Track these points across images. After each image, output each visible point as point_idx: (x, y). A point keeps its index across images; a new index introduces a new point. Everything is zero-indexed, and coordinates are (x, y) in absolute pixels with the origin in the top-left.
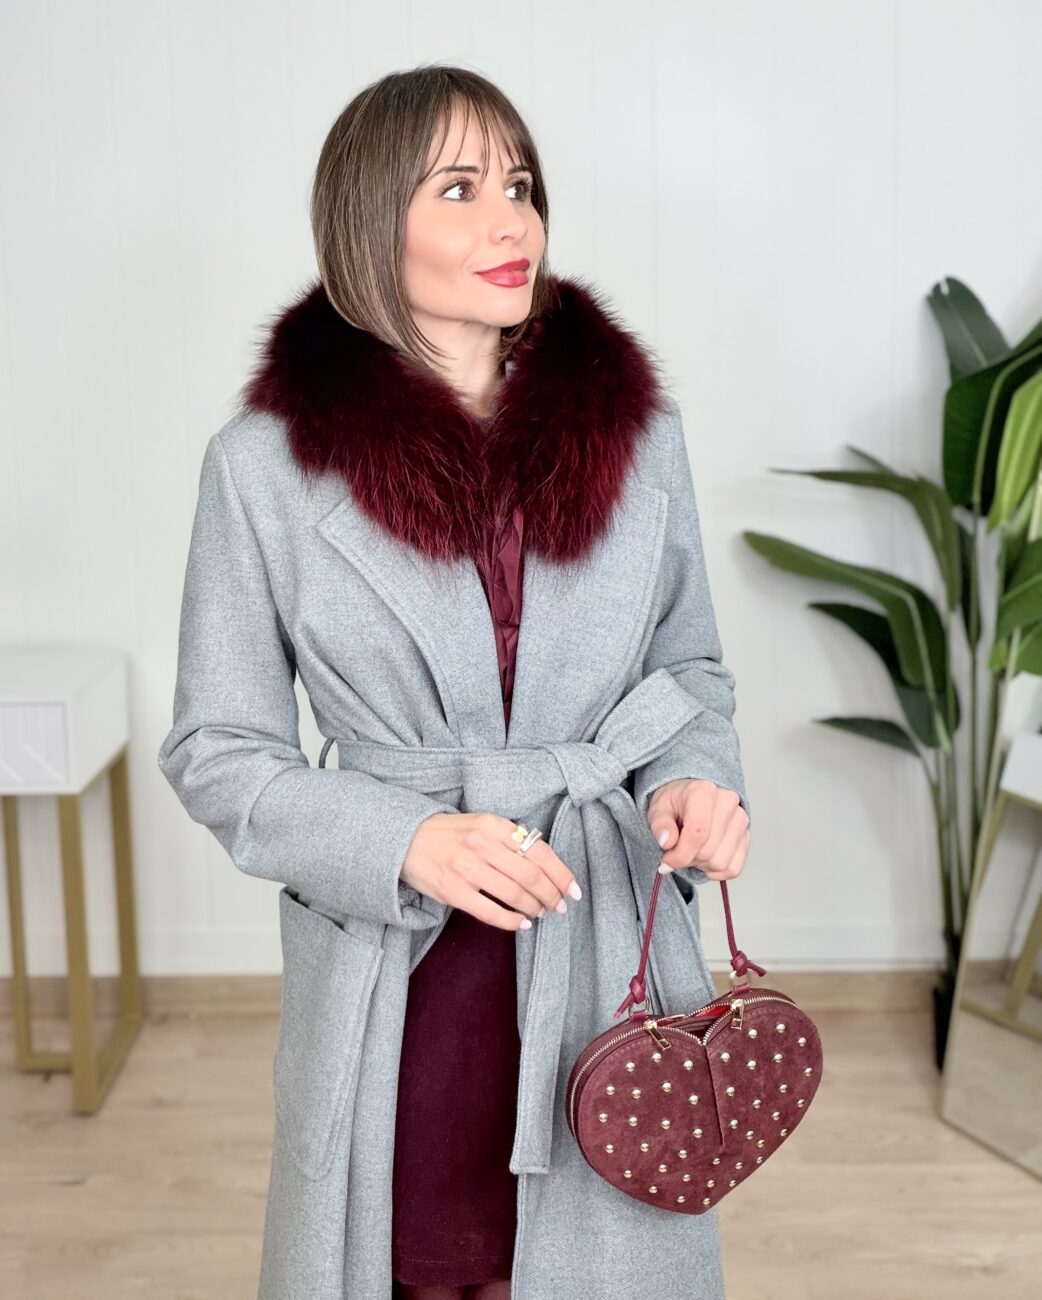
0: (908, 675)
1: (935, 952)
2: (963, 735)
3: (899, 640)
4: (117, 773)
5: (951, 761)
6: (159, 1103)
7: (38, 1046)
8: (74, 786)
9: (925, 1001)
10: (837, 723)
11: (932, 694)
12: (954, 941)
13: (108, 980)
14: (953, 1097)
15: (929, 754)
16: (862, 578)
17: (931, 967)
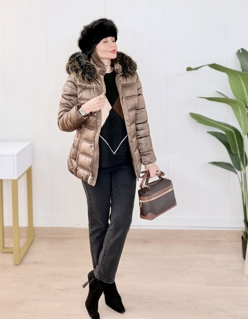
0: (233, 152)
4: (29, 172)
5: (245, 174)
7: (6, 246)
8: (16, 178)
11: (239, 157)
12: (247, 224)
15: (239, 173)
16: (220, 125)
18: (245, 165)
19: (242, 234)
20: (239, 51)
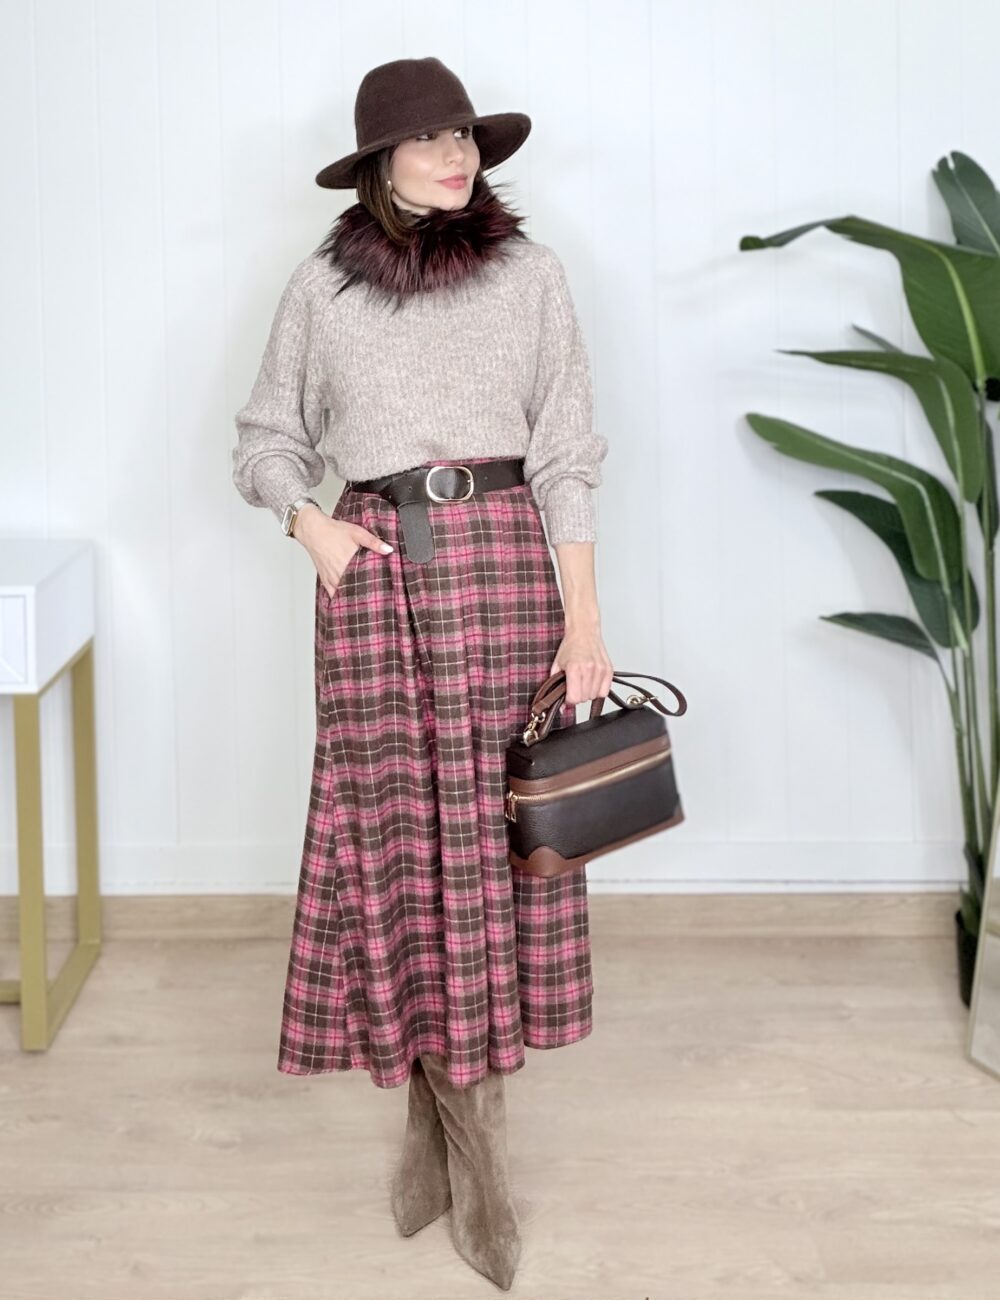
0: (920, 569)
1: (959, 871)
2: (981, 635)
3: (909, 531)
4: (80, 672)
5: (969, 661)
6: (116, 1040)
8: (32, 688)
9: (950, 929)
10: (847, 619)
11: (947, 590)
12: (978, 862)
13: (64, 899)
14: (982, 1033)
15: (945, 654)
16: (870, 464)
17: (955, 888)
18: (971, 623)
19: (958, 904)
20: (943, 163)
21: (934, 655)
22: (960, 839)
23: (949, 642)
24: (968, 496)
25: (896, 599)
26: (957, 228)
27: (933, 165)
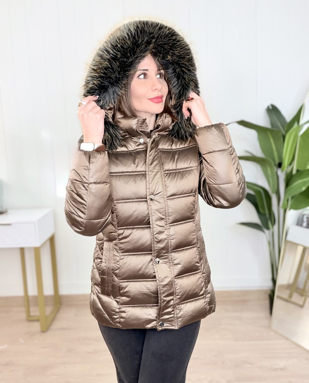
0: (261, 210)
1: (270, 284)
3: (258, 201)
5: (273, 233)
8: (38, 245)
9: (267, 297)
10: (243, 224)
11: (268, 216)
12: (274, 281)
17: (269, 288)
18: (273, 223)
19: (269, 292)
20: (268, 107)
21: (263, 231)
22: (270, 276)
23: (268, 228)
24: (273, 192)
25: (255, 218)
26: (272, 124)
27: (265, 107)
